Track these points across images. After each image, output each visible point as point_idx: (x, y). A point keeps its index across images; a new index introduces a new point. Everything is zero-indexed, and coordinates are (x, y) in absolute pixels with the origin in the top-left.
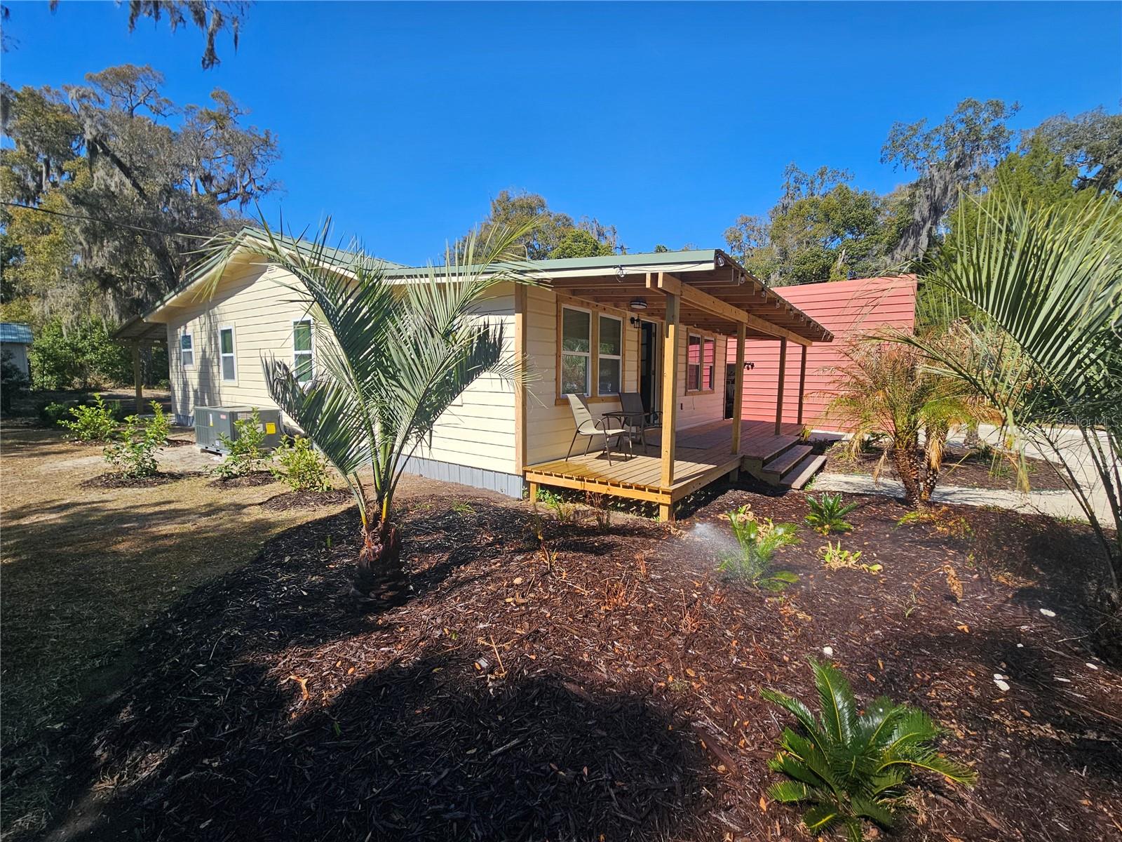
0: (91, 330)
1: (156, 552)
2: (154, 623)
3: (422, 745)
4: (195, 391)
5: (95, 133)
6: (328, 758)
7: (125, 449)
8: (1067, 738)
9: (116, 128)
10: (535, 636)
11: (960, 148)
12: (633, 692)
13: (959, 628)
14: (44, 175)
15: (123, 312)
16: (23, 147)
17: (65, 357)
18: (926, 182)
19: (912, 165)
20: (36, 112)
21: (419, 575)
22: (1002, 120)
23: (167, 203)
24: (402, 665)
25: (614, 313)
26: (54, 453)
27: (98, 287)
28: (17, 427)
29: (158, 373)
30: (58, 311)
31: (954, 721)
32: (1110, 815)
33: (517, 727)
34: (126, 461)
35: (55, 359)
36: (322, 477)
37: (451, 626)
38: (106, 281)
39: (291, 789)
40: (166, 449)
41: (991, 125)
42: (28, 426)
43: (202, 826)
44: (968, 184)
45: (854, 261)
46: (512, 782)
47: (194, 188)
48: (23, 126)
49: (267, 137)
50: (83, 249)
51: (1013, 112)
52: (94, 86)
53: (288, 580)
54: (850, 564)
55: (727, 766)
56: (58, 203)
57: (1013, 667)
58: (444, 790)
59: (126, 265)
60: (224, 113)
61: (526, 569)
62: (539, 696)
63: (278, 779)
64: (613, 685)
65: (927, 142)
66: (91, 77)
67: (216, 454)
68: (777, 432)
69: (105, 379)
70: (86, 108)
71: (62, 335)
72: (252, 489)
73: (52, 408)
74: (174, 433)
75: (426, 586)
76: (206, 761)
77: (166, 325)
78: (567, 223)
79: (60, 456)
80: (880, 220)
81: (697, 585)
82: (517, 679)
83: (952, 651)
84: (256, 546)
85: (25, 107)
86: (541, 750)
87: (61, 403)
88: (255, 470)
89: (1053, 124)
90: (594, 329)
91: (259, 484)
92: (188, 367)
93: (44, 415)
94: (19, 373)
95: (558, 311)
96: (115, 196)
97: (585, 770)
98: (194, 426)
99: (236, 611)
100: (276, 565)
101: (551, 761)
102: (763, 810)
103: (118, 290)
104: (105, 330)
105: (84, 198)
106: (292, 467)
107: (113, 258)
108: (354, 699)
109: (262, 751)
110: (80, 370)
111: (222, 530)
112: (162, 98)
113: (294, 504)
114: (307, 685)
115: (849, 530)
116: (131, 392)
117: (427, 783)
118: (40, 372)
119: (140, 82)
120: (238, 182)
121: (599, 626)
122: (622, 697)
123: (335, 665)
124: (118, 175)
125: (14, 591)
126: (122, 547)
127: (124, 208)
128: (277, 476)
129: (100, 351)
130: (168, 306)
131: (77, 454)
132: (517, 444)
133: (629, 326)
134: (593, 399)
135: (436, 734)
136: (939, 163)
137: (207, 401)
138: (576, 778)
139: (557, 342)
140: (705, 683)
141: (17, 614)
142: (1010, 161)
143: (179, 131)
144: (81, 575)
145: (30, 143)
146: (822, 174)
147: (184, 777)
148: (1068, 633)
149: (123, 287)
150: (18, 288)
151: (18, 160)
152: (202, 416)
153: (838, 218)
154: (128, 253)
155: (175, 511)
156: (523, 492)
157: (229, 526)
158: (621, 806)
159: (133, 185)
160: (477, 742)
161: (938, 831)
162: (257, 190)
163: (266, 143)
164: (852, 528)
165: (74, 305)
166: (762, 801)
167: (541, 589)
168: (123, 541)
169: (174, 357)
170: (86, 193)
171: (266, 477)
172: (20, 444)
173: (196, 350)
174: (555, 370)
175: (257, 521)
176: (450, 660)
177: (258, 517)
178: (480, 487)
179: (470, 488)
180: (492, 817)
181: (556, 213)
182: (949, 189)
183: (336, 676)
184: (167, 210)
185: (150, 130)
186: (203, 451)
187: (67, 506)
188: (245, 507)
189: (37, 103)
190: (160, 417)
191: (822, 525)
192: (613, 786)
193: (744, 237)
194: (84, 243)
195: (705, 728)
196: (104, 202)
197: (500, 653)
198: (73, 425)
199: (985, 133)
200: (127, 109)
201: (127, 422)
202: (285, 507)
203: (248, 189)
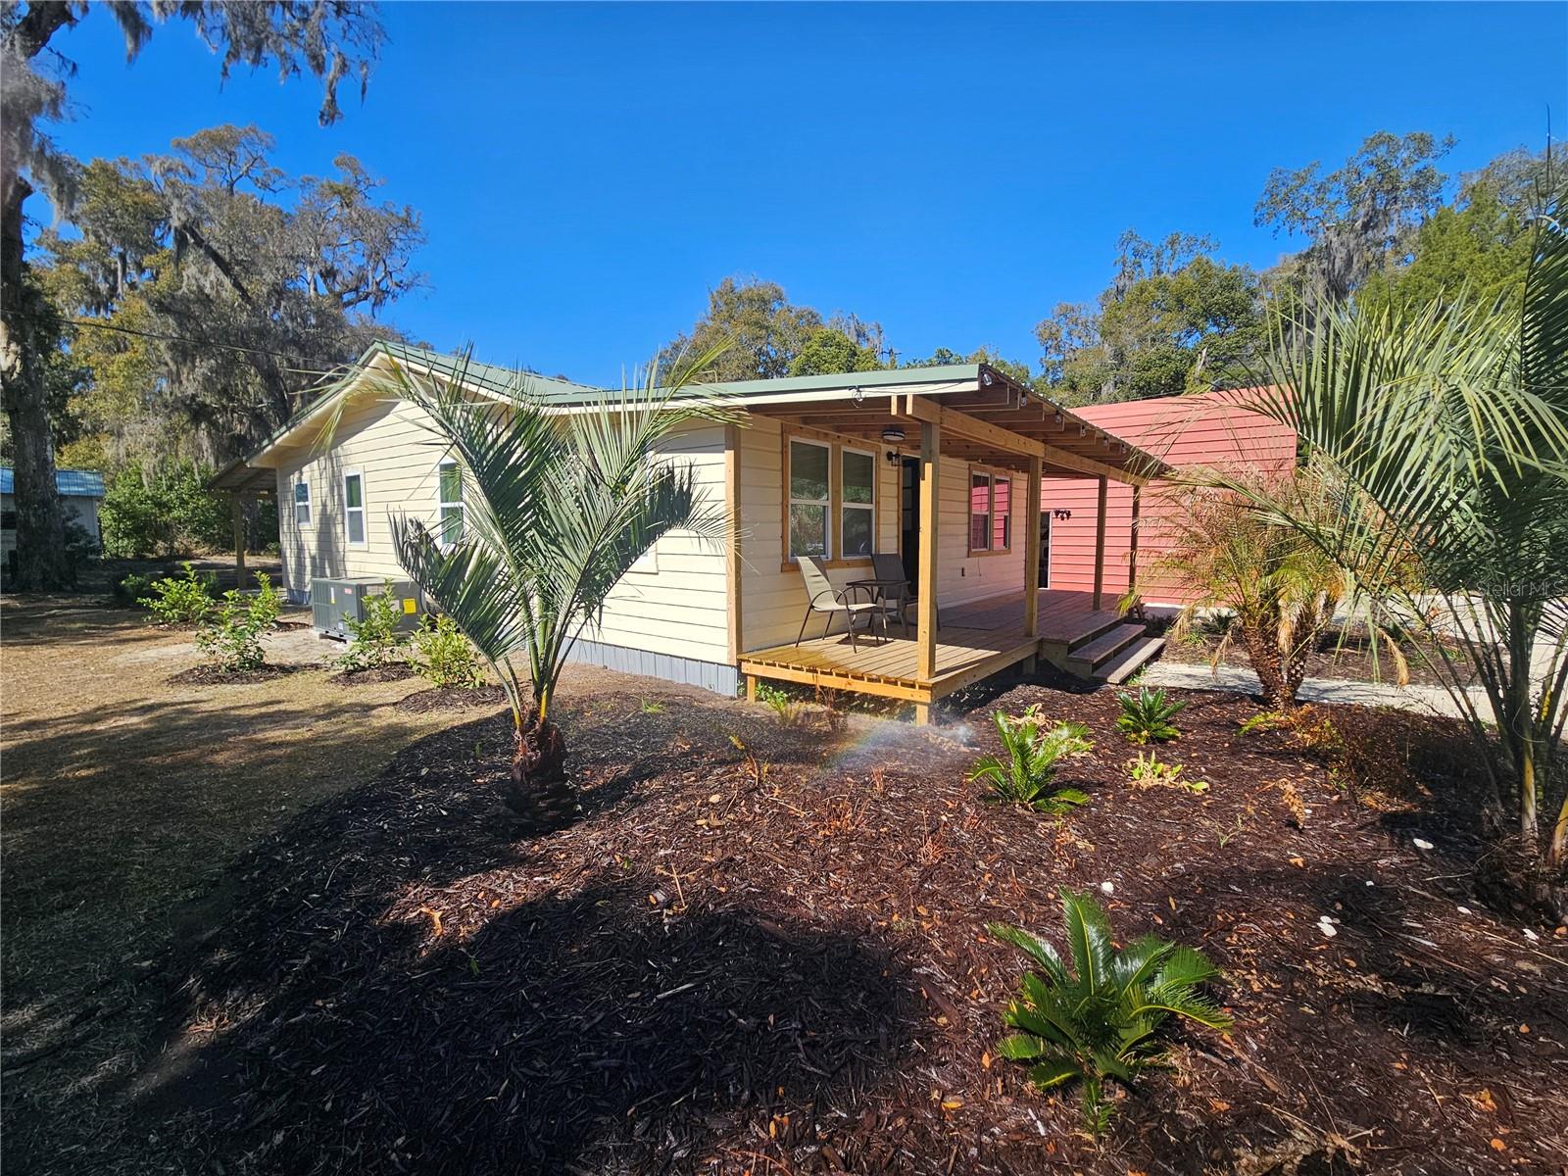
0: (180, 477)
1: (264, 763)
2: (259, 848)
3: (576, 987)
4: (313, 558)
5: (184, 218)
6: (462, 1000)
7: (223, 634)
8: (1397, 992)
9: (211, 210)
10: (728, 864)
11: (1369, 202)
12: (843, 932)
13: (1292, 861)
14: (120, 274)
15: (221, 452)
16: (92, 238)
17: (146, 514)
18: (1320, 251)
19: (1300, 227)
20: (109, 192)
21: (591, 792)
22: (1430, 160)
23: (276, 308)
24: (559, 898)
25: (863, 445)
26: (134, 640)
27: (188, 421)
28: (86, 607)
29: (266, 535)
30: (136, 453)
31: (1254, 971)
32: (1427, 1080)
33: (694, 970)
34: (224, 649)
35: (133, 517)
36: (473, 670)
37: (623, 852)
38: (199, 413)
39: (417, 1034)
40: (275, 634)
41: (1413, 169)
42: (99, 605)
43: (314, 1073)
44: (1384, 253)
45: (1219, 364)
46: (680, 1029)
47: (312, 286)
48: (93, 210)
49: (408, 214)
50: (170, 372)
51: (1445, 148)
52: (182, 154)
53: (424, 797)
54: (1167, 781)
55: (949, 1018)
56: (137, 310)
57: (1351, 909)
58: (598, 1036)
59: (224, 391)
60: (351, 185)
61: (728, 784)
62: (725, 935)
63: (403, 1021)
64: (819, 923)
65: (1320, 196)
66: (179, 144)
67: (340, 640)
68: (1096, 606)
69: (197, 543)
70: (173, 184)
71: (142, 486)
72: (384, 686)
73: (131, 581)
74: (285, 613)
75: (598, 805)
76: (320, 1003)
77: (275, 470)
78: (814, 320)
79: (141, 643)
80: (1257, 305)
81: (951, 805)
82: (699, 915)
83: (1272, 888)
84: (387, 758)
85: (95, 185)
86: (719, 995)
87: (142, 576)
88: (388, 661)
89: (1507, 162)
90: (835, 469)
91: (393, 679)
92: (304, 526)
93: (120, 592)
94: (87, 535)
95: (784, 446)
96: (211, 301)
97: (771, 1019)
98: (310, 604)
99: (359, 833)
100: (411, 779)
101: (730, 1007)
102: (984, 1067)
103: (213, 424)
104: (197, 477)
105: (170, 304)
106: (434, 656)
107: (208, 383)
108: (498, 935)
109: (385, 992)
110: (164, 532)
111: (345, 737)
112: (270, 168)
113: (437, 704)
114: (442, 919)
115: (1174, 737)
116: (230, 560)
117: (577, 1029)
118: (113, 534)
119: (242, 149)
120: (370, 277)
121: (812, 854)
122: (828, 938)
123: (476, 896)
124: (215, 272)
125: (90, 809)
126: (220, 758)
127: (222, 316)
128: (415, 668)
129: (191, 506)
130: (278, 446)
131: (164, 641)
132: (729, 625)
133: (884, 463)
134: (835, 563)
135: (593, 975)
136: (1338, 224)
137: (328, 571)
138: (758, 1027)
139: (783, 487)
140: (939, 923)
141: (94, 836)
142: (1440, 219)
143: (293, 211)
144: (170, 791)
145: (102, 232)
146: (1172, 243)
147: (293, 1020)
148: (1443, 870)
149: (220, 421)
150: (86, 423)
151: (86, 256)
152: (321, 590)
153: (1196, 304)
154: (228, 374)
155: (285, 712)
156: (739, 688)
157: (353, 731)
158: (808, 1057)
159: (234, 285)
160: (643, 984)
161: (1200, 1093)
162: (395, 287)
163: (406, 223)
164: (1179, 735)
165: (157, 446)
166: (985, 1057)
167: (744, 809)
168: (222, 750)
169: (286, 513)
170: (173, 297)
171: (402, 670)
172: (90, 628)
173: (314, 504)
174: (780, 525)
175: (389, 726)
176: (618, 892)
177: (390, 721)
178: (682, 681)
179: (668, 684)
180: (651, 1066)
181: (798, 307)
182: (1355, 259)
183: (477, 909)
184: (277, 316)
185: (255, 212)
186: (322, 637)
187: (151, 708)
188: (374, 707)
189: (110, 180)
190: (267, 593)
191: (1137, 731)
192: (802, 1035)
193: (1063, 333)
194: (171, 364)
195: (929, 976)
196: (196, 309)
197: (682, 884)
198: (157, 604)
199: (1406, 180)
200: (225, 184)
201: (226, 599)
202: (425, 708)
203: (383, 286)
